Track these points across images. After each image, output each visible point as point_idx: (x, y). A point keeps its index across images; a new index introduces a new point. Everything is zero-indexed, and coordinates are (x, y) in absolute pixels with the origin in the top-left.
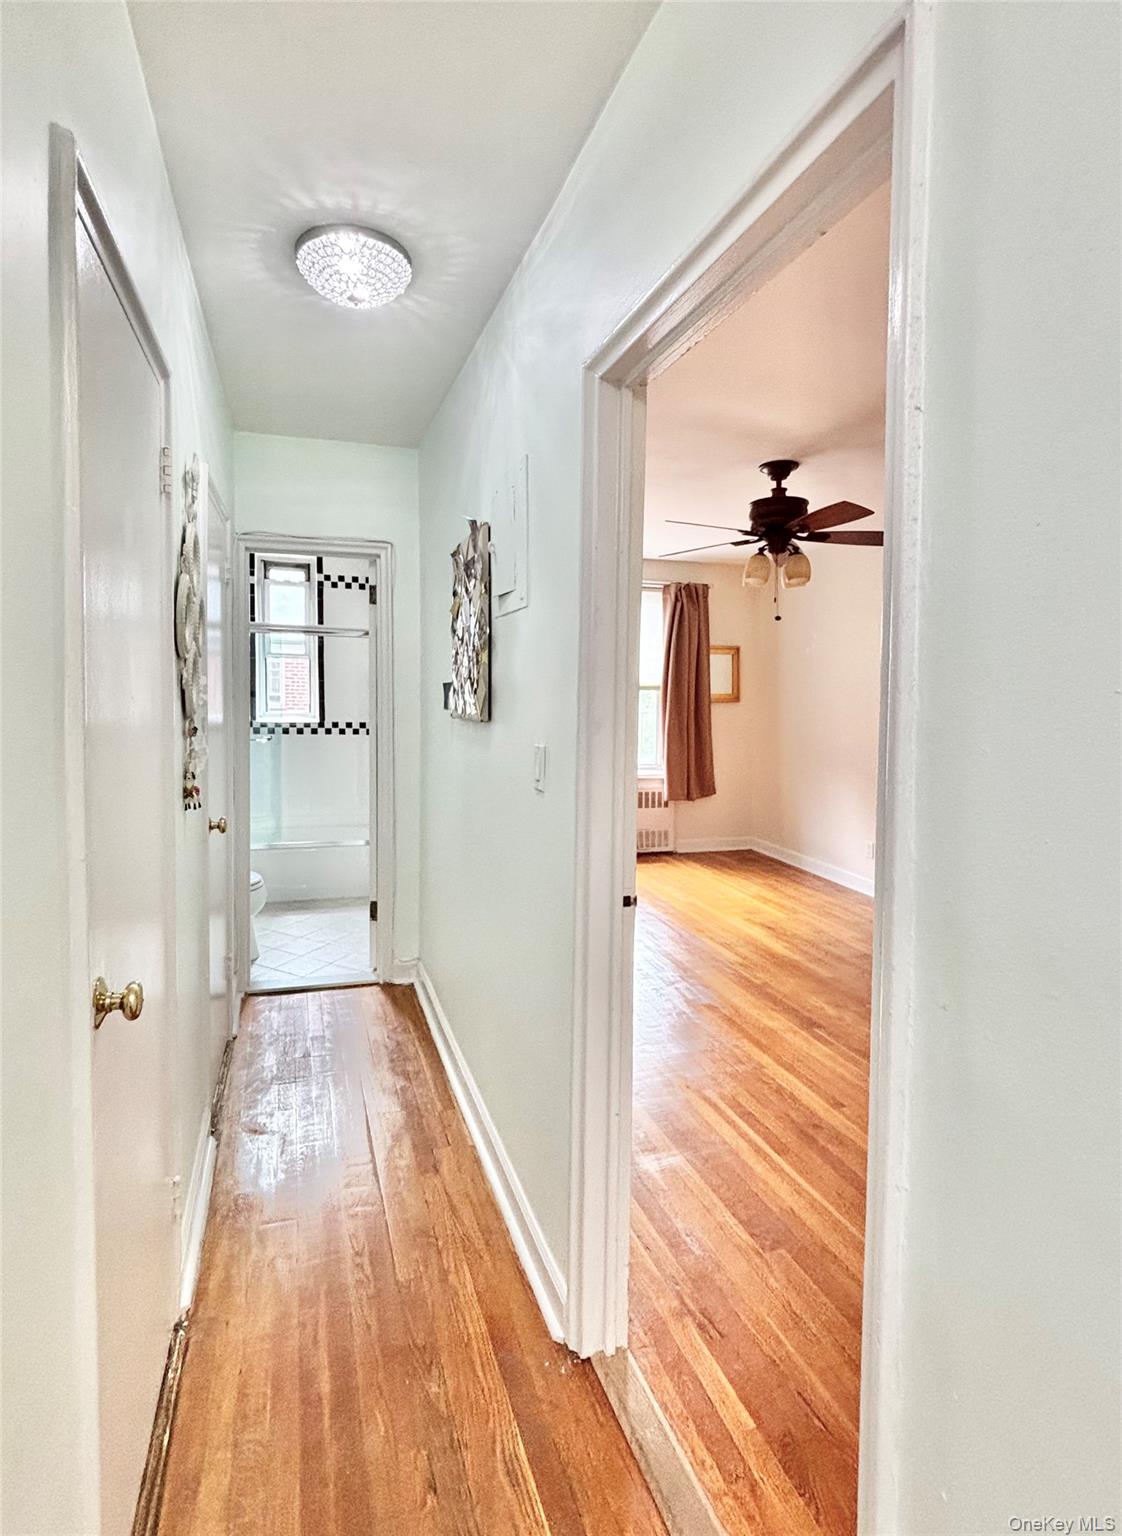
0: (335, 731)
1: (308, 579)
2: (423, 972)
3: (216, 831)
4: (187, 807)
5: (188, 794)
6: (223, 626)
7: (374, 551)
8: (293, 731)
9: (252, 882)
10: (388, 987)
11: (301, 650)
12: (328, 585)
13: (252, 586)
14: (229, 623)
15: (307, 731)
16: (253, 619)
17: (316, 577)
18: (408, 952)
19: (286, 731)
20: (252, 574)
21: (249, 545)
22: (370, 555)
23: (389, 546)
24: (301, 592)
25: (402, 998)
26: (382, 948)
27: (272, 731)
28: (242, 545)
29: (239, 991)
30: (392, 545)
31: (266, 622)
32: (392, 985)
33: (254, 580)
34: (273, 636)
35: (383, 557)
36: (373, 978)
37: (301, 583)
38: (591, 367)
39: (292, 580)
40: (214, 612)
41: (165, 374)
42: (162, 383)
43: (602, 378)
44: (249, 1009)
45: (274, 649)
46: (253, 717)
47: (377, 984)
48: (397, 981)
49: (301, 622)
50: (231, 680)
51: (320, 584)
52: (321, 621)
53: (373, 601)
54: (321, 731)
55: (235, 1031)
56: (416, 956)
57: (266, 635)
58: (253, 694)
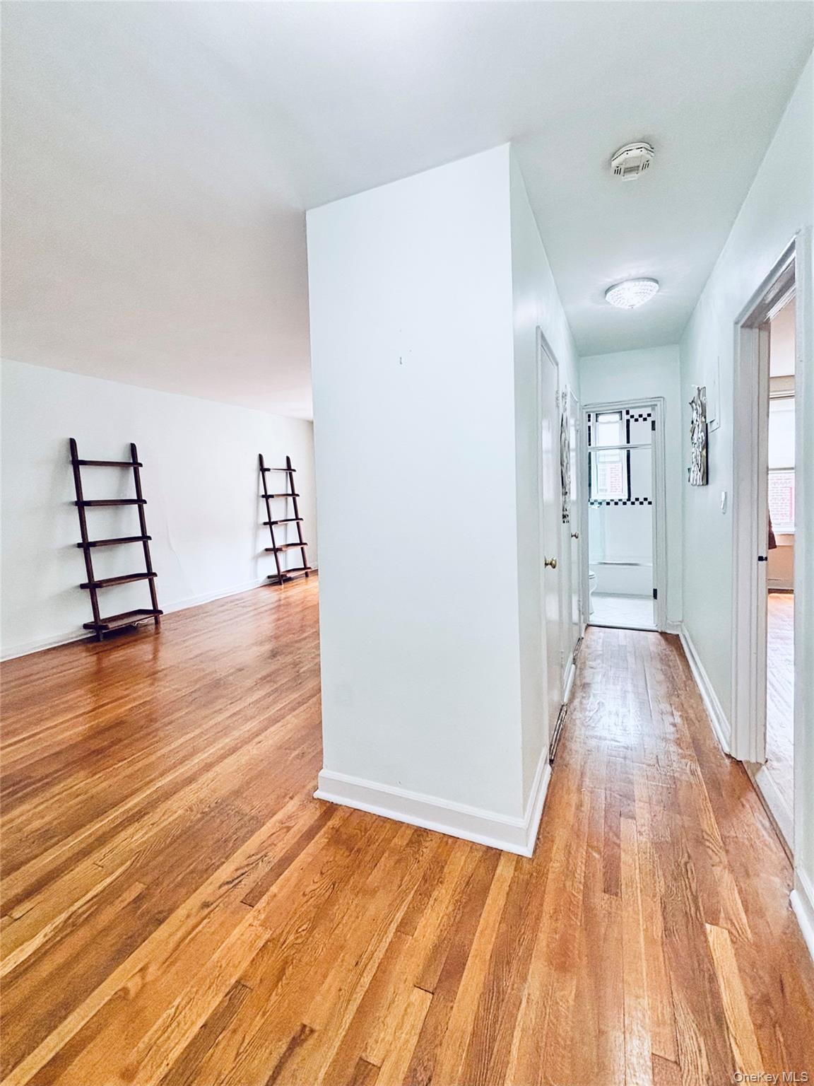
0: (637, 503)
1: (621, 419)
2: (685, 629)
3: (574, 537)
4: (564, 522)
5: (564, 517)
6: (576, 450)
7: (653, 403)
8: (612, 503)
9: (590, 574)
10: (663, 634)
11: (616, 458)
12: (632, 420)
13: (589, 427)
14: (579, 449)
15: (620, 503)
16: (590, 445)
17: (626, 417)
18: (675, 616)
19: (608, 504)
20: (589, 420)
21: (587, 410)
22: (651, 405)
23: (662, 399)
24: (617, 426)
25: (672, 640)
26: (661, 613)
27: (600, 503)
28: (584, 411)
29: (584, 622)
30: (664, 398)
31: (597, 445)
32: (666, 633)
33: (590, 424)
34: (601, 452)
35: (659, 405)
36: (655, 629)
37: (617, 422)
38: (736, 323)
39: (612, 421)
40: (573, 445)
41: (557, 365)
42: (556, 367)
43: (742, 327)
44: (588, 630)
45: (602, 459)
46: (590, 497)
47: (657, 632)
48: (669, 632)
49: (618, 444)
50: (580, 474)
51: (628, 421)
52: (628, 442)
53: (653, 429)
54: (629, 503)
55: (583, 636)
56: (681, 619)
57: (598, 452)
58: (590, 485)
